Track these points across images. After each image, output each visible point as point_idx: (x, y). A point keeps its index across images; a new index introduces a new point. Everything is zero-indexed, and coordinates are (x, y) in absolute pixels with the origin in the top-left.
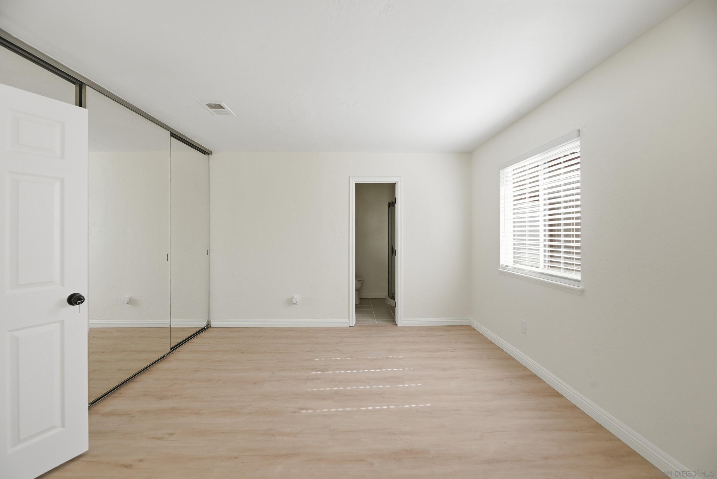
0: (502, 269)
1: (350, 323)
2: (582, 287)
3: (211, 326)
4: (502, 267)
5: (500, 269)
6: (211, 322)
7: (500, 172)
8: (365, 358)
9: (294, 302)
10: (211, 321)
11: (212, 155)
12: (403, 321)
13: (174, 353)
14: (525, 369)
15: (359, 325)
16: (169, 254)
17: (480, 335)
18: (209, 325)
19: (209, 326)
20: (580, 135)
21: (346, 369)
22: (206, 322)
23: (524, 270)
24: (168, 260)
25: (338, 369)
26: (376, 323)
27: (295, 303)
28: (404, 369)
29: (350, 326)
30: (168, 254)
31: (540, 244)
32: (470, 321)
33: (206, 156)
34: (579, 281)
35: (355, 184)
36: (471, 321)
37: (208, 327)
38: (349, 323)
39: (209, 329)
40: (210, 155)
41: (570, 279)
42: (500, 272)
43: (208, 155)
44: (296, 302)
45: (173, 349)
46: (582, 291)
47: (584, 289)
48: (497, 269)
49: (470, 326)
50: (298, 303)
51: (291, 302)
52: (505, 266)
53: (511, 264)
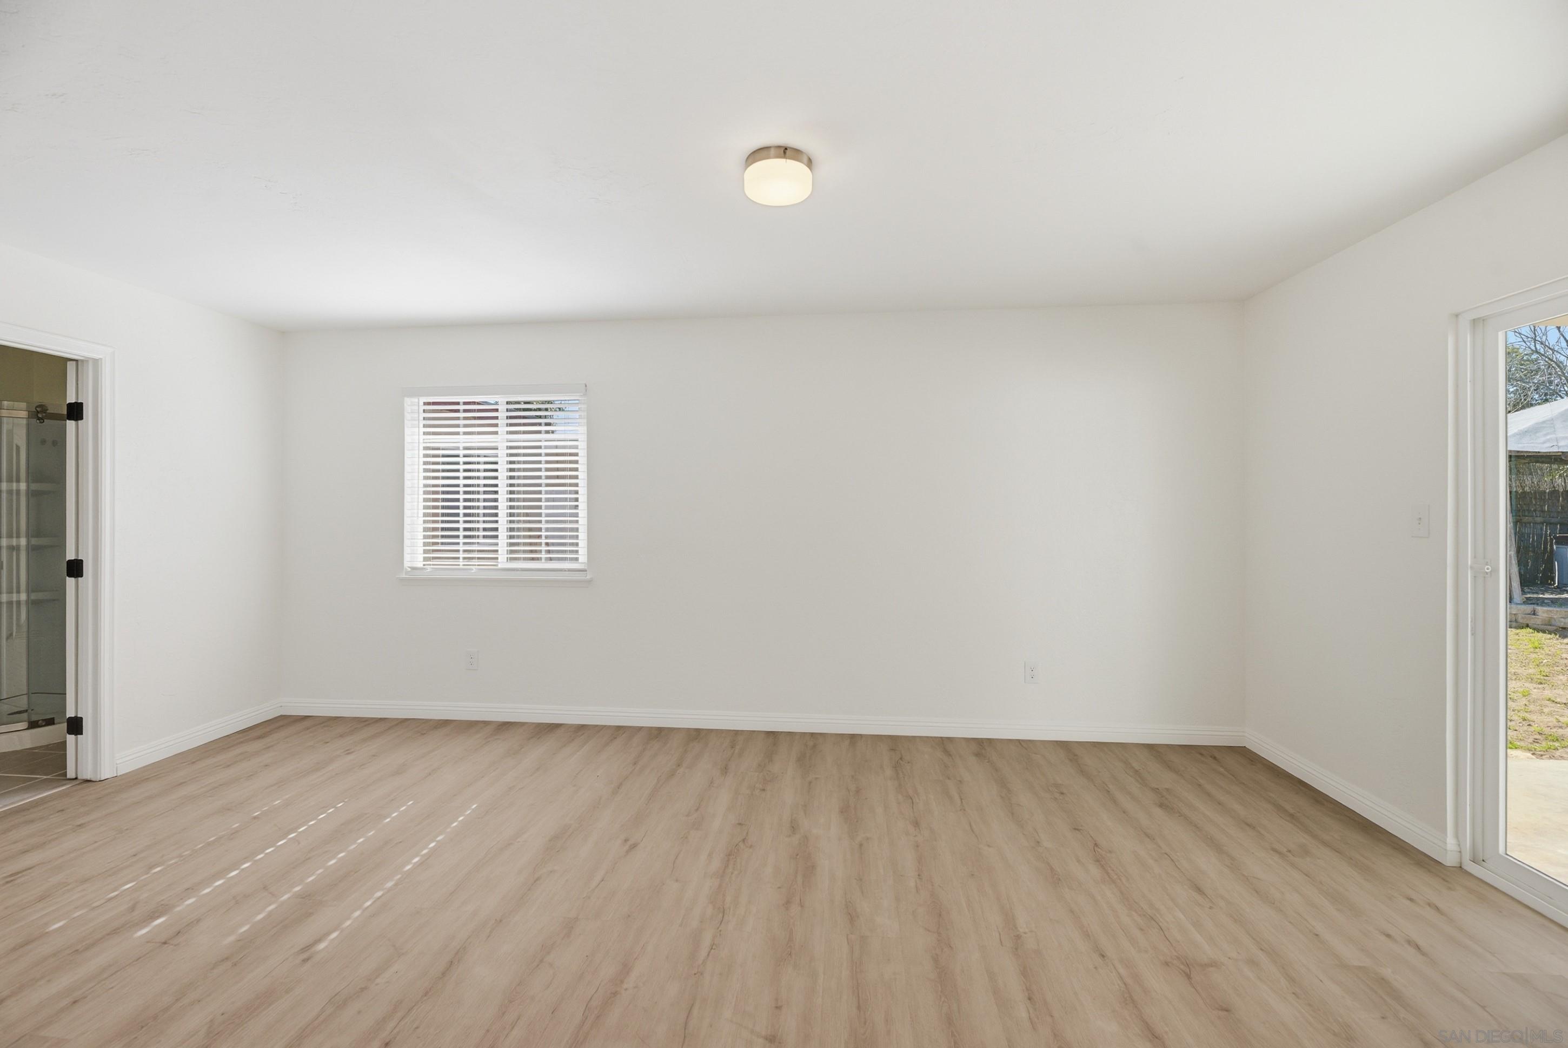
2: (588, 577)
4: (407, 573)
5: (405, 577)
12: (118, 762)
20: (587, 391)
28: (336, 807)
32: (282, 706)
34: (584, 571)
36: (285, 704)
42: (402, 580)
46: (590, 581)
47: (592, 578)
48: (399, 577)
49: (283, 717)
52: (409, 569)
53: (420, 565)
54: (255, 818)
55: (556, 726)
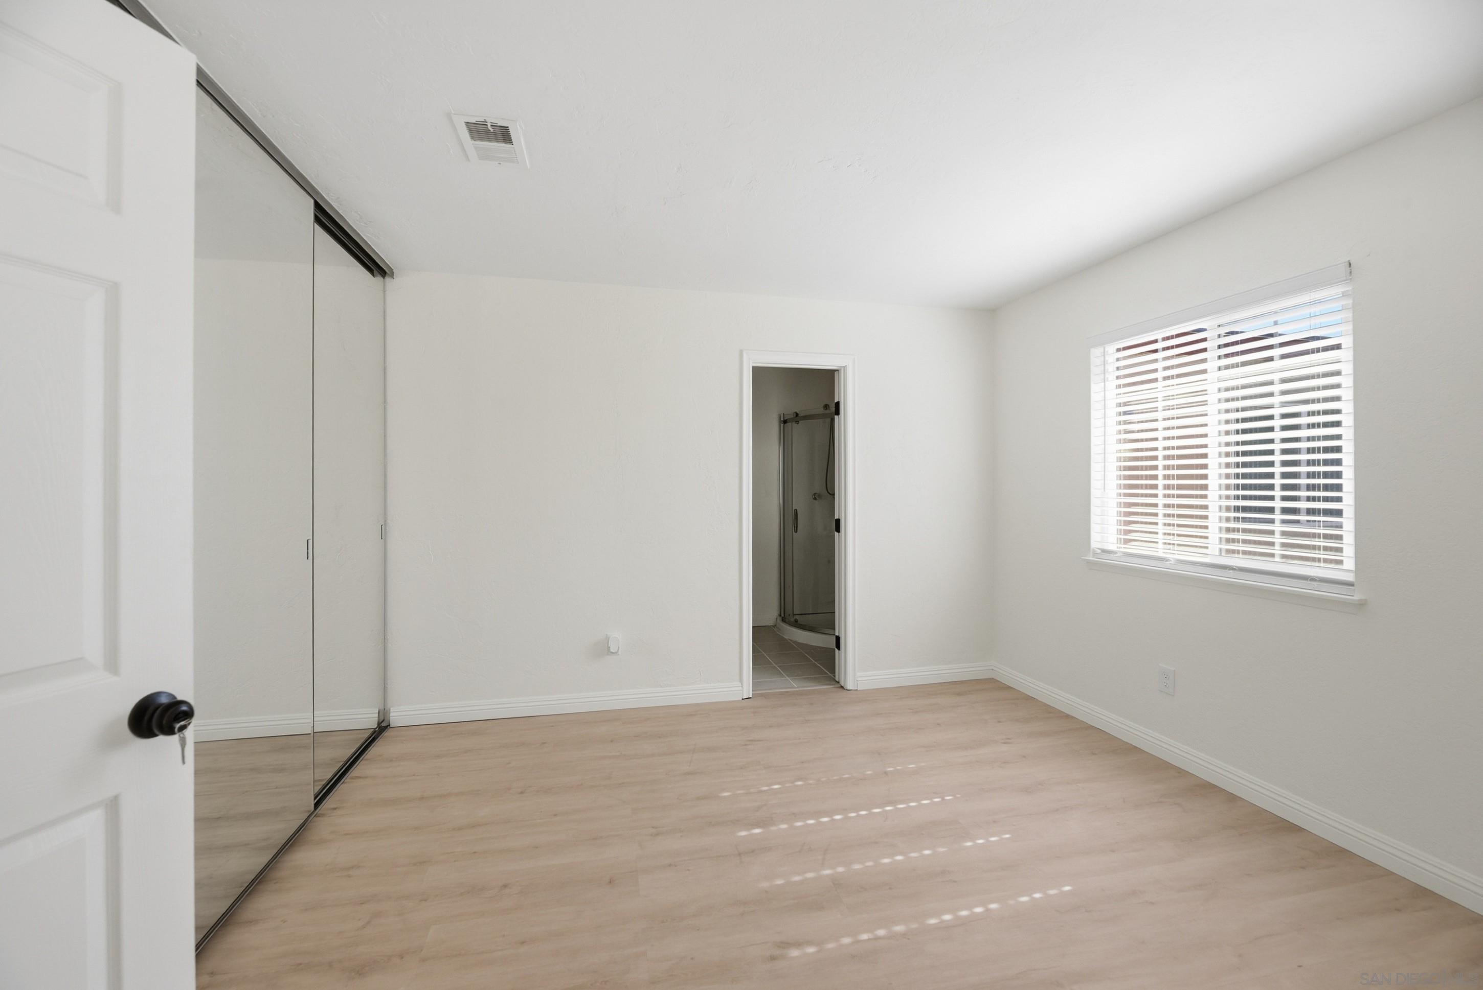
0: (1093, 557)
1: (743, 690)
2: (1357, 597)
3: (389, 725)
4: (1095, 554)
5: (1091, 558)
6: (391, 715)
7: (1090, 350)
8: (835, 778)
9: (612, 650)
10: (390, 710)
11: (393, 278)
12: (859, 679)
13: (323, 815)
14: (1181, 773)
15: (761, 695)
16: (311, 541)
17: (1029, 699)
18: (383, 722)
19: (383, 724)
20: (1352, 272)
21: (817, 814)
22: (377, 715)
23: (1167, 561)
24: (308, 559)
25: (796, 816)
26: (794, 687)
27: (613, 653)
28: (943, 799)
29: (743, 699)
30: (308, 540)
31: (1210, 504)
32: (993, 670)
33: (378, 279)
34: (1351, 584)
35: (753, 367)
36: (994, 668)
37: (382, 728)
38: (741, 691)
39: (386, 734)
40: (388, 279)
41: (1313, 579)
42: (1089, 562)
43: (382, 278)
44: (616, 650)
45: (320, 799)
46: (1362, 604)
47: (1366, 600)
48: (1083, 558)
49: (992, 680)
50: (620, 653)
51: (603, 649)
52: (1099, 551)
53: (1112, 547)
54: (886, 773)
55: (1293, 829)
